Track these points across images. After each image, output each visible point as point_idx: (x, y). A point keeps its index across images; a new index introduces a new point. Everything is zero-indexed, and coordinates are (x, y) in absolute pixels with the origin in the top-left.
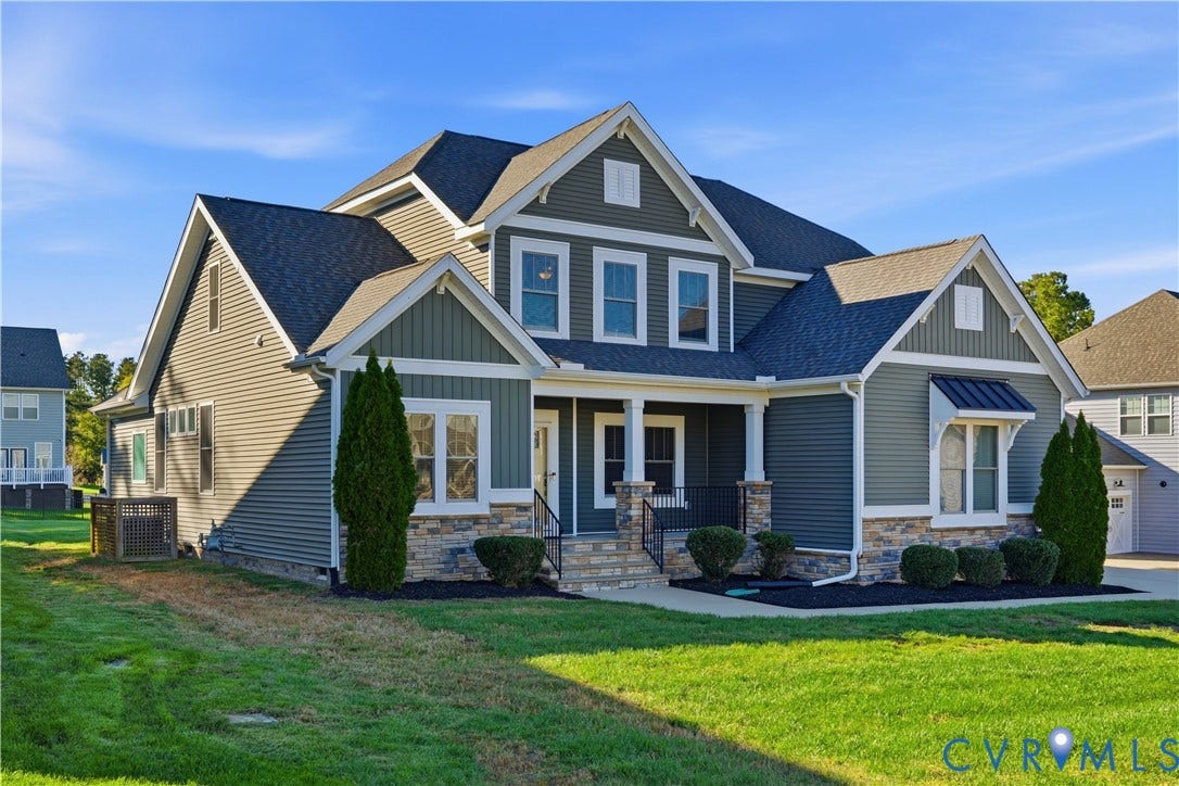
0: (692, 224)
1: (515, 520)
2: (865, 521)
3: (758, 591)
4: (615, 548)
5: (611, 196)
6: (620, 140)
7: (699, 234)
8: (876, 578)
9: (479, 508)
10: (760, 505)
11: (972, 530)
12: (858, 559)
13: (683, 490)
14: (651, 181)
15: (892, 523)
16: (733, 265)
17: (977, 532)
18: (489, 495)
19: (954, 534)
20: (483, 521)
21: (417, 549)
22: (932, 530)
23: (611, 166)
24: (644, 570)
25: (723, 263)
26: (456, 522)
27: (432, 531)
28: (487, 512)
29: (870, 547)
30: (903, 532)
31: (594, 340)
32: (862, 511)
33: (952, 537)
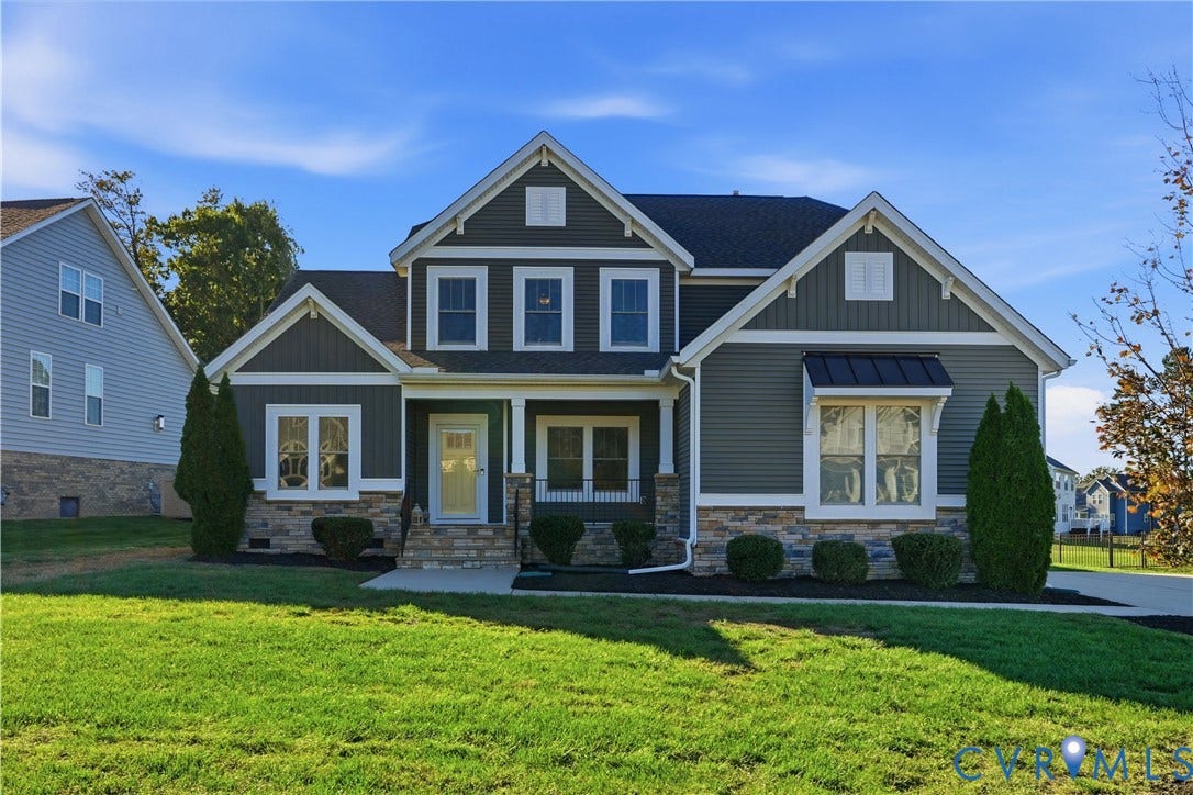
0: (628, 233)
1: (384, 506)
2: (699, 509)
3: (550, 574)
4: (492, 533)
5: (533, 218)
6: (544, 168)
7: (637, 242)
8: (718, 569)
9: (350, 494)
10: (663, 497)
11: (874, 524)
12: (692, 548)
13: (591, 482)
14: (578, 200)
15: (743, 513)
16: (678, 269)
17: (883, 526)
18: (358, 485)
19: (844, 527)
20: (353, 506)
21: (291, 527)
22: (805, 522)
23: (533, 194)
24: (505, 553)
25: (666, 269)
26: (327, 506)
27: (304, 513)
28: (356, 497)
29: (710, 537)
30: (758, 522)
31: (514, 350)
32: (699, 499)
33: (840, 531)
